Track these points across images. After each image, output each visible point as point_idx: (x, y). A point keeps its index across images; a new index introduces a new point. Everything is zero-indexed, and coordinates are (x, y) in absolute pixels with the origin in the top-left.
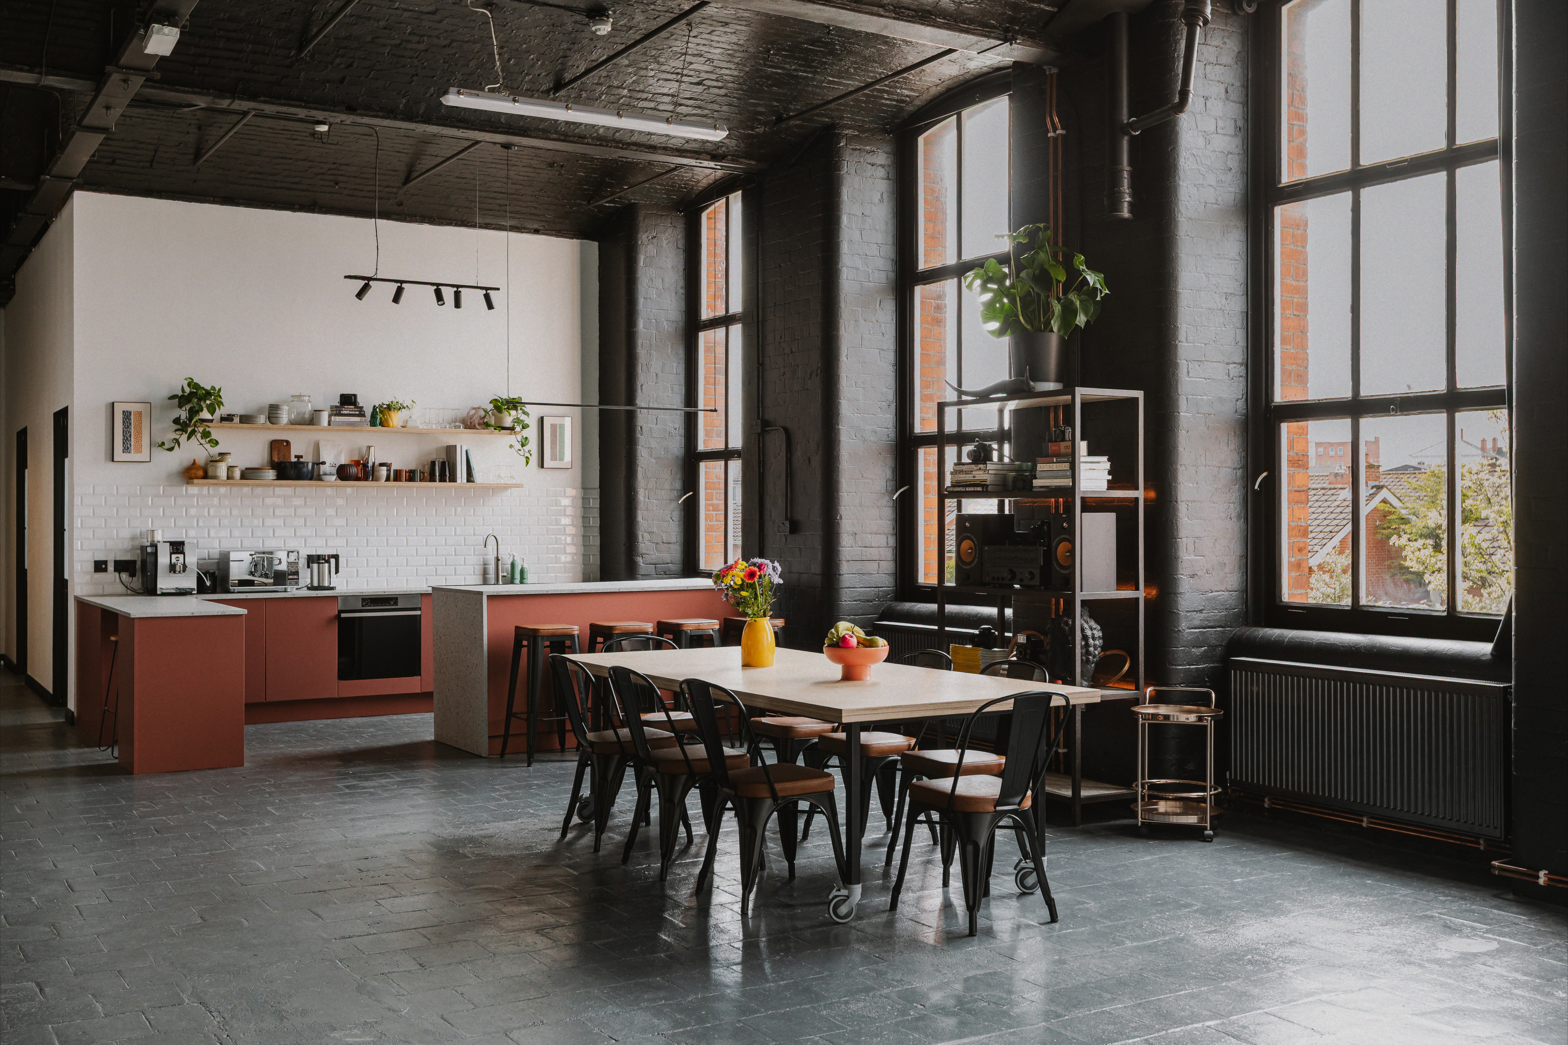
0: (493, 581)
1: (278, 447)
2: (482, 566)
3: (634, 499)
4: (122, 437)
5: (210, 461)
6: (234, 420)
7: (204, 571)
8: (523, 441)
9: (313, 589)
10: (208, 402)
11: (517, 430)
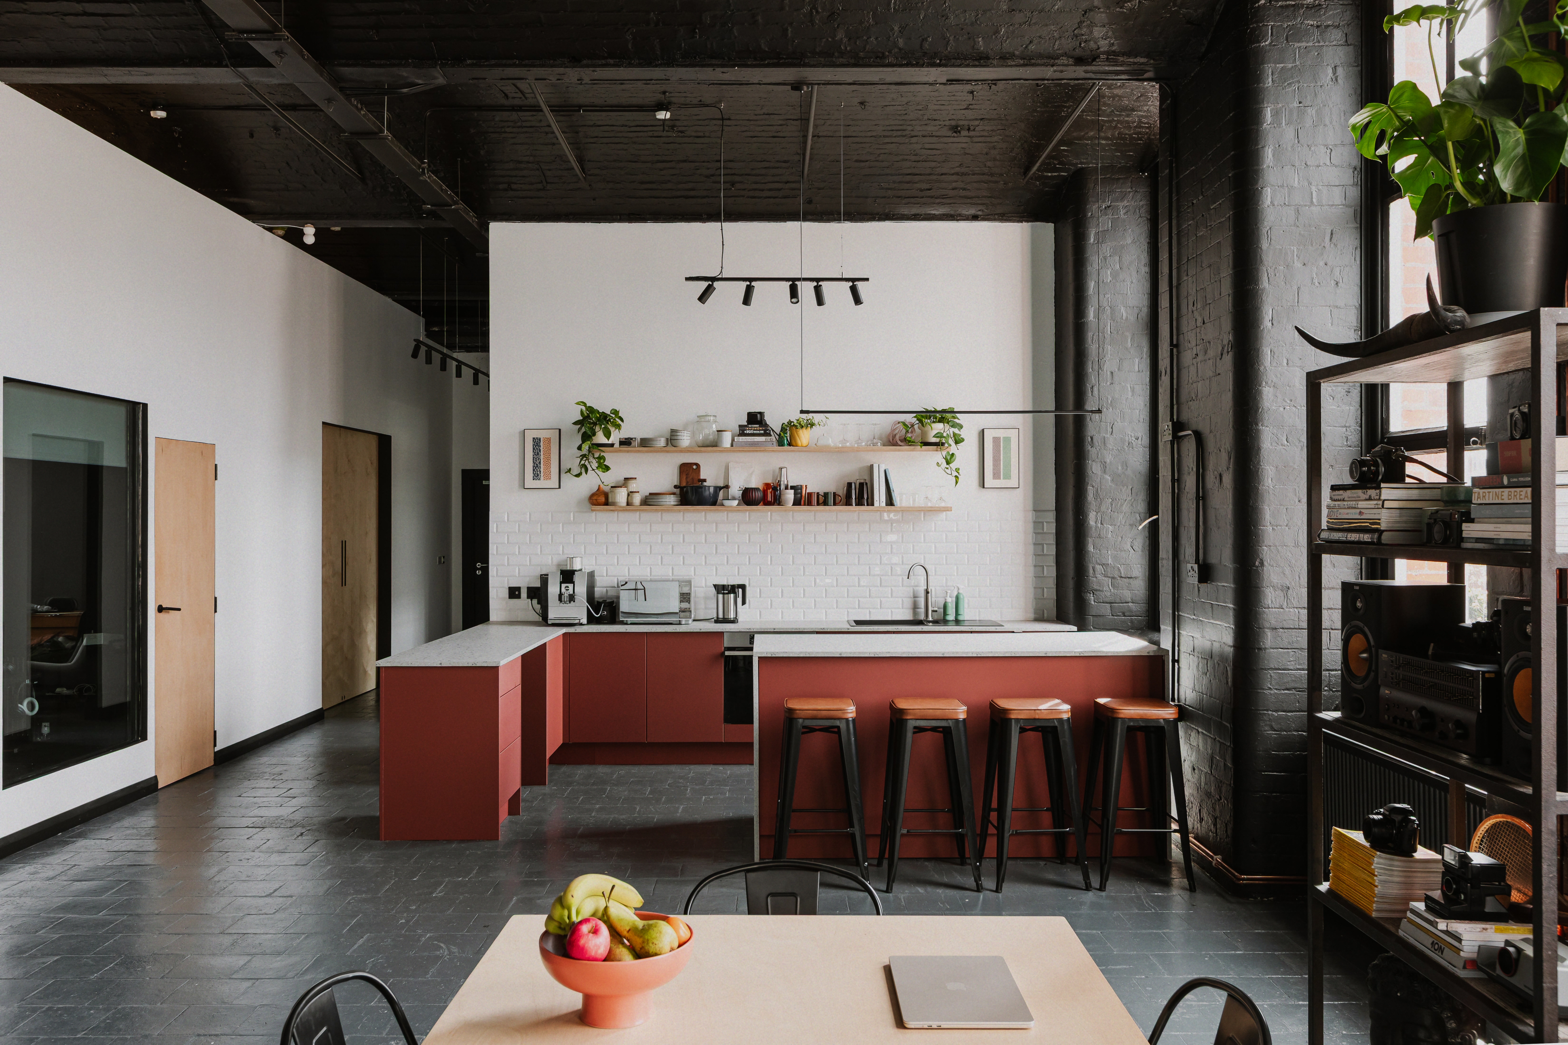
1: (688, 471)
3: (1083, 525)
4: (532, 464)
5: (612, 487)
6: (633, 444)
7: (601, 600)
8: (949, 458)
9: (717, 621)
10: (603, 426)
11: (946, 445)
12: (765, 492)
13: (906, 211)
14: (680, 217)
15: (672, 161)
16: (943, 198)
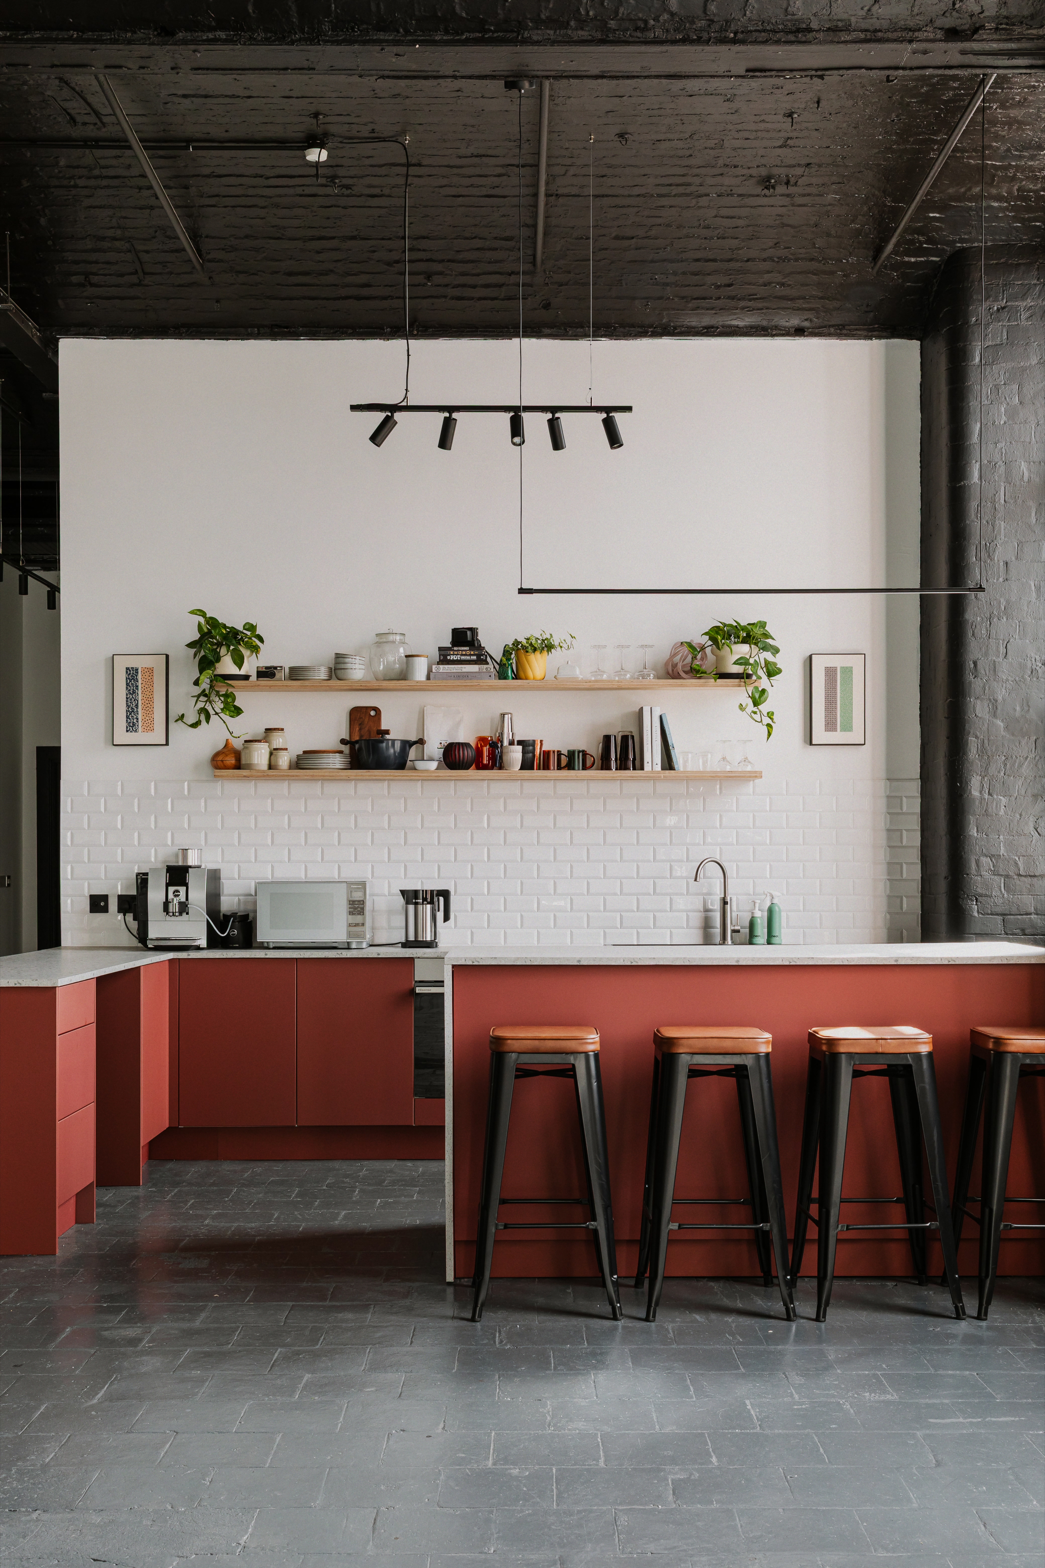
0: (718, 939)
1: (363, 718)
2: (702, 914)
3: (961, 796)
4: (124, 708)
5: (246, 741)
6: (278, 676)
7: (229, 914)
8: (757, 696)
9: (406, 945)
10: (232, 647)
11: (754, 678)
12: (479, 752)
13: (693, 321)
14: (350, 331)
15: (333, 238)
16: (750, 300)
